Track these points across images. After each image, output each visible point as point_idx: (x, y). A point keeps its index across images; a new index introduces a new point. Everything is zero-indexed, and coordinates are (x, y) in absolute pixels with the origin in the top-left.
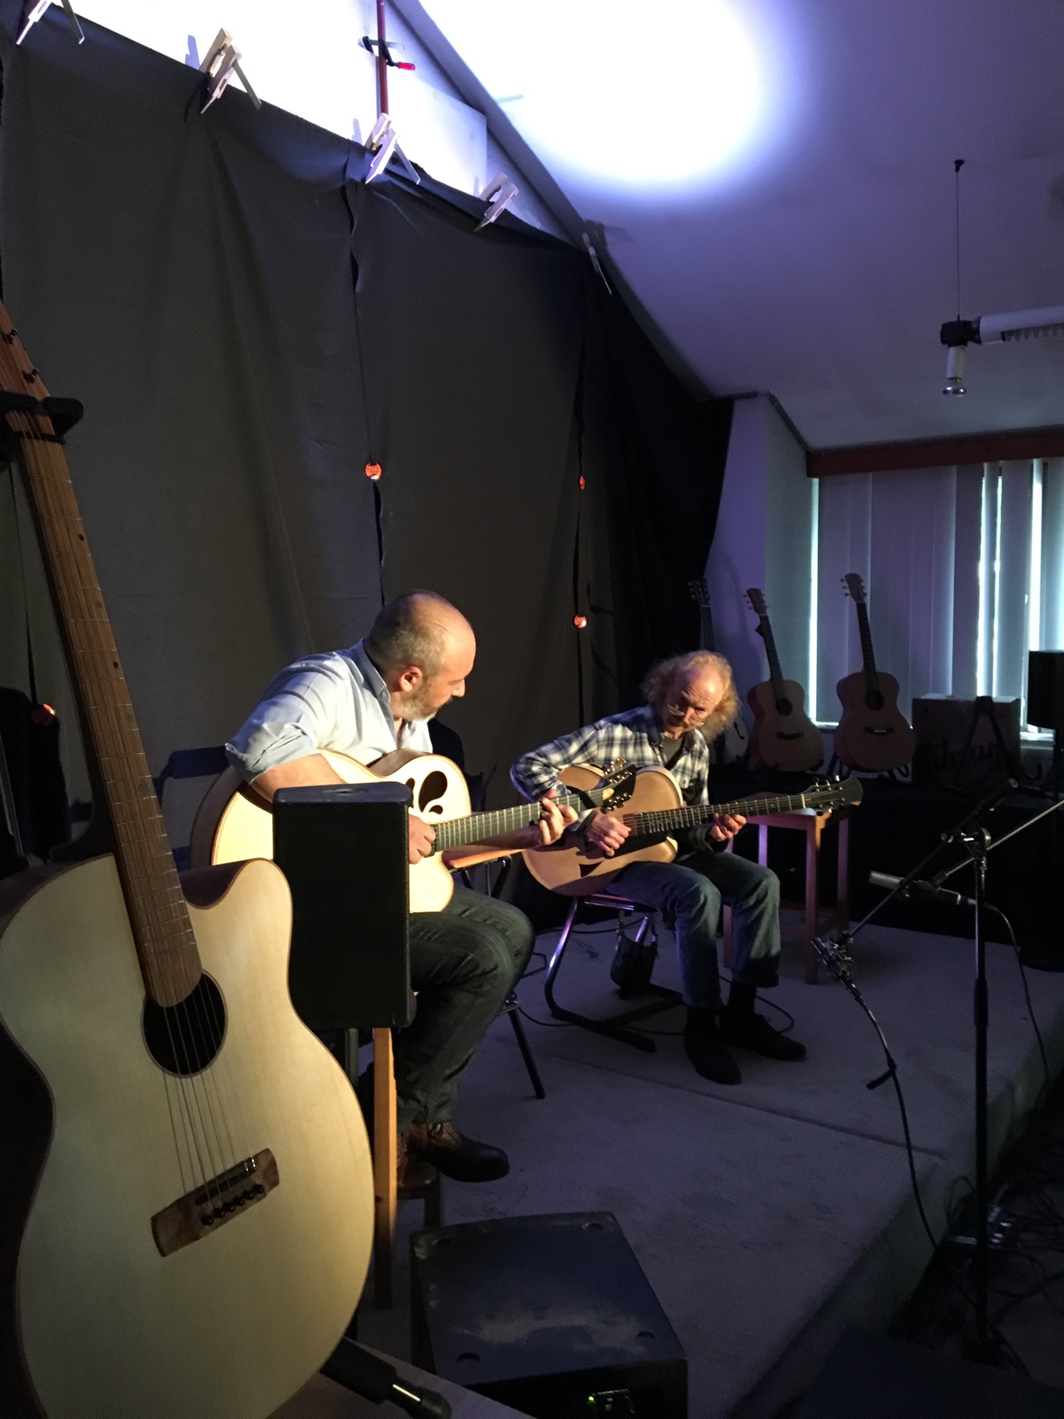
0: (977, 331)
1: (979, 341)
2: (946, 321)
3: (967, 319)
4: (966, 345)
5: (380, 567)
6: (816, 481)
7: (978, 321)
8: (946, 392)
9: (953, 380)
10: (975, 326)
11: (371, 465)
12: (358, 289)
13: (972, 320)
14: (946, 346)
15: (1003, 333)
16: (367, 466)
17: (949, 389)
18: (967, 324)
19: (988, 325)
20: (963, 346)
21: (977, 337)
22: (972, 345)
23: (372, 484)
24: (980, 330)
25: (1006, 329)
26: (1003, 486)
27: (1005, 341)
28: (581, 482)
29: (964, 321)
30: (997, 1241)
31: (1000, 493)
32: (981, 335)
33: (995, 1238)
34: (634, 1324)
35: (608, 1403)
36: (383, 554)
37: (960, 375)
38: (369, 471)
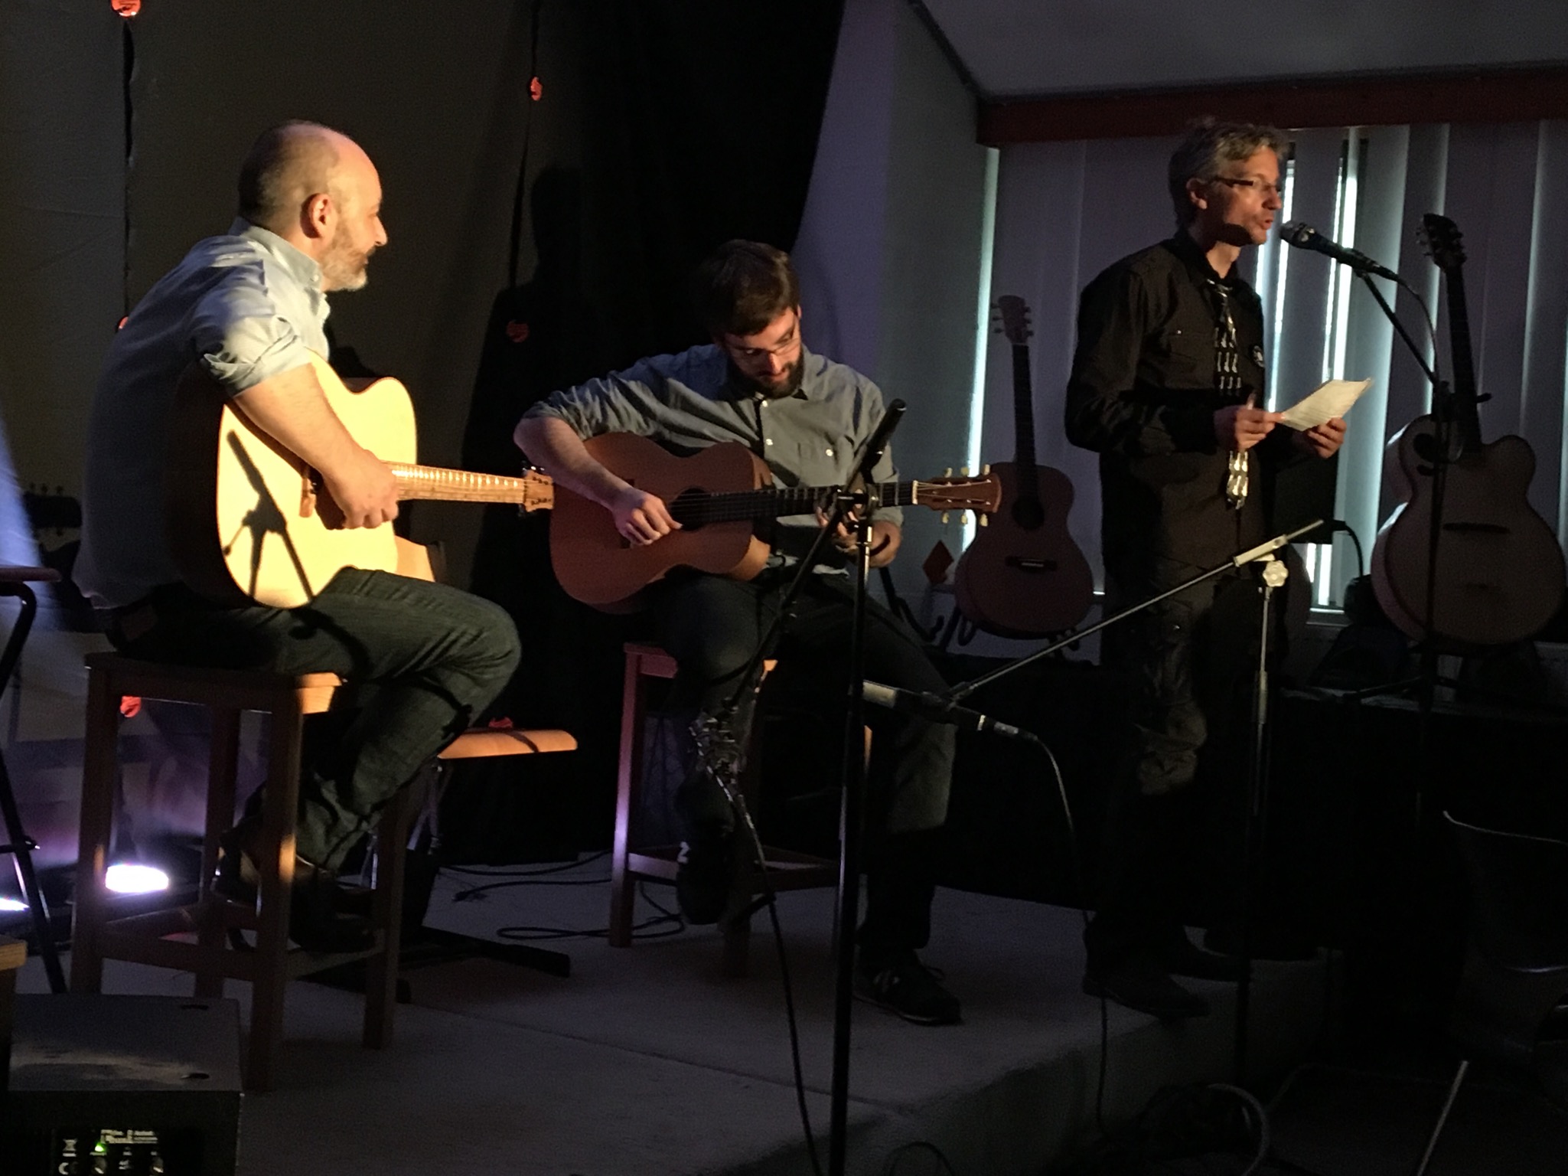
5: (127, 168)
6: (994, 153)
23: (122, 24)
26: (1296, 175)
28: (533, 88)
31: (1290, 182)
34: (190, 1068)
35: (125, 1158)
36: (134, 147)
38: (118, 1)
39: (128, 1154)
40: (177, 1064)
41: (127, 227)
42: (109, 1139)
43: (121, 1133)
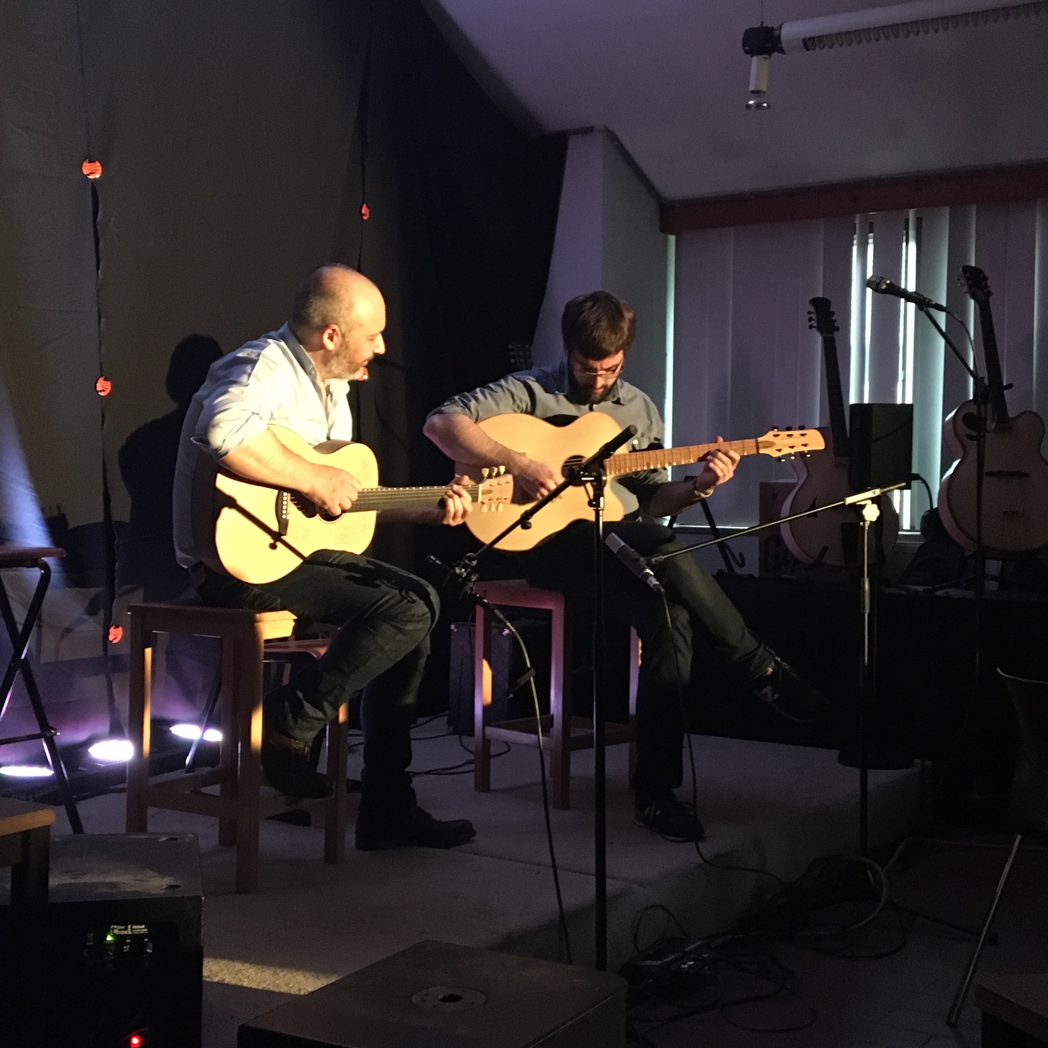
0: (779, 38)
1: (782, 51)
2: (747, 28)
3: (770, 26)
4: (770, 55)
5: (97, 278)
7: (780, 28)
8: (748, 106)
9: (756, 93)
10: (777, 32)
11: (90, 162)
13: (775, 27)
14: (749, 56)
15: (804, 40)
16: (84, 164)
17: (751, 102)
18: (770, 30)
19: (791, 31)
20: (766, 56)
21: (780, 46)
22: (776, 55)
23: (90, 183)
24: (783, 38)
25: (808, 36)
26: (874, 243)
27: (808, 50)
28: (363, 212)
29: (766, 27)
30: (686, 966)
31: (871, 248)
32: (784, 45)
33: (686, 964)
34: (167, 881)
35: (127, 944)
36: (101, 264)
37: (763, 88)
38: (86, 168)
39: (128, 941)
40: (159, 879)
41: (99, 318)
42: (116, 931)
43: (123, 927)
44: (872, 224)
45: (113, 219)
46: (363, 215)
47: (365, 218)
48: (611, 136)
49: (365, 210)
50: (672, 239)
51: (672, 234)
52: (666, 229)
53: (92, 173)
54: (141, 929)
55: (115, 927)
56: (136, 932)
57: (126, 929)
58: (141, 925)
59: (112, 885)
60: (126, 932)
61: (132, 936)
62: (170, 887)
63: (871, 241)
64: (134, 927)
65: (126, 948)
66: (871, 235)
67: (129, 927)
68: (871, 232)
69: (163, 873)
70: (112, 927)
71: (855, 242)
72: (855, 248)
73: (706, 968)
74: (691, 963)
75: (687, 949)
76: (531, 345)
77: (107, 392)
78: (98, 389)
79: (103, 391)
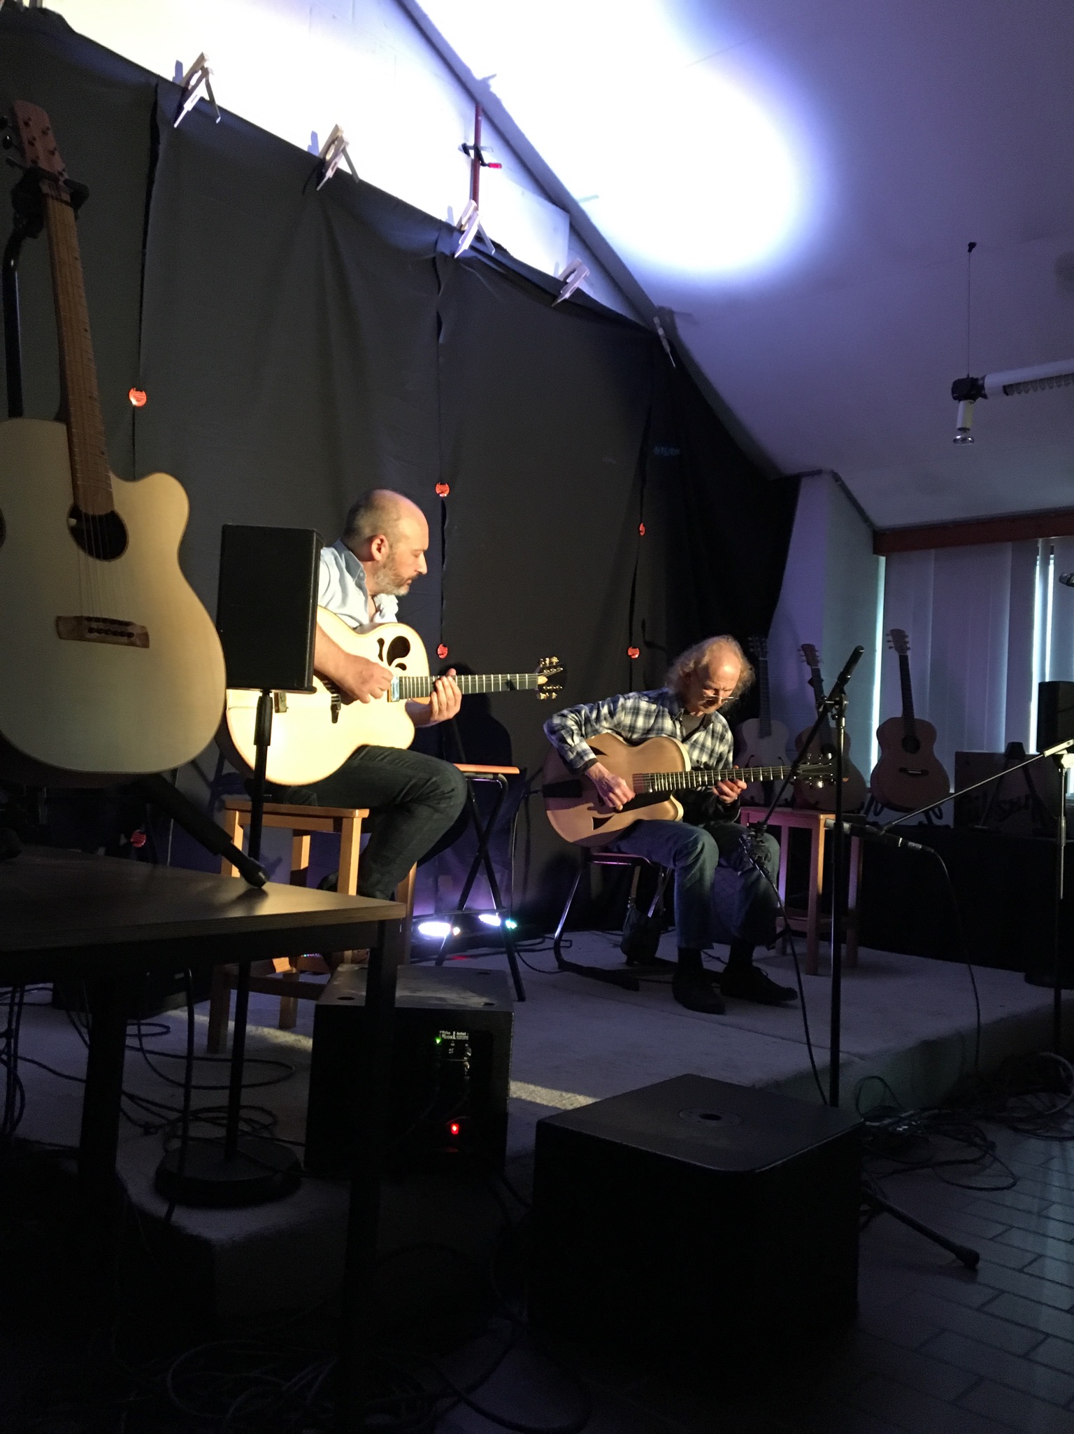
0: (982, 387)
1: (985, 397)
2: (956, 379)
3: (975, 377)
4: (975, 400)
5: (442, 570)
7: (983, 378)
8: (955, 440)
9: (963, 430)
10: (980, 382)
11: (441, 484)
12: (441, 340)
13: (980, 378)
14: (957, 401)
15: (1005, 387)
16: (438, 484)
17: (958, 437)
18: (975, 380)
19: (993, 381)
20: (971, 401)
21: (984, 392)
22: (980, 400)
23: (440, 500)
24: (985, 386)
25: (1007, 383)
26: (1054, 563)
27: (1007, 395)
28: (641, 529)
29: (972, 378)
30: (901, 1129)
31: (1051, 568)
32: (987, 391)
33: (901, 1127)
34: (484, 1000)
35: (452, 1047)
36: (446, 560)
37: (968, 426)
38: (438, 489)
39: (453, 1045)
40: (478, 998)
41: (442, 600)
42: (443, 1036)
43: (449, 1033)
44: (1052, 547)
45: (456, 527)
46: (640, 532)
47: (642, 534)
48: (836, 478)
49: (642, 528)
50: (883, 559)
51: (883, 555)
52: (878, 551)
53: (442, 492)
54: (463, 1036)
55: (443, 1032)
56: (459, 1038)
57: (452, 1034)
58: (463, 1032)
59: (441, 999)
60: (451, 1037)
61: (456, 1041)
62: (486, 1004)
63: (1052, 562)
64: (458, 1033)
65: (451, 1051)
66: (1052, 556)
67: (454, 1033)
68: (1052, 554)
69: (482, 994)
70: (441, 1032)
71: (1038, 563)
72: (1038, 568)
73: (920, 1131)
74: (906, 1127)
75: (903, 1115)
76: (766, 638)
77: (445, 655)
78: (439, 653)
79: (442, 654)
